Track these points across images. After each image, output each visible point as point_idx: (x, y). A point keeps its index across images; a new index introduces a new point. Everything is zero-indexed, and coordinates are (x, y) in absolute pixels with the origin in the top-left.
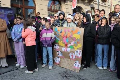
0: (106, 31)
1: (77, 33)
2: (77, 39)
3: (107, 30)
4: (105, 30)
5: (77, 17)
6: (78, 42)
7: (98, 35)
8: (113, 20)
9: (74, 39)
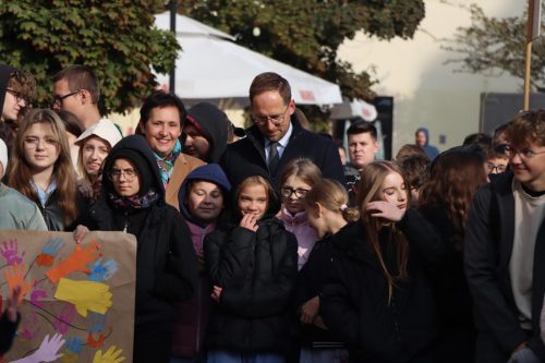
0: (266, 265)
1: (89, 273)
2: (84, 314)
3: (271, 252)
4: (264, 254)
5: (43, 145)
6: (96, 337)
7: (218, 290)
8: (300, 190)
9: (64, 318)
